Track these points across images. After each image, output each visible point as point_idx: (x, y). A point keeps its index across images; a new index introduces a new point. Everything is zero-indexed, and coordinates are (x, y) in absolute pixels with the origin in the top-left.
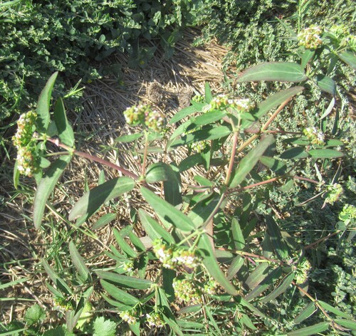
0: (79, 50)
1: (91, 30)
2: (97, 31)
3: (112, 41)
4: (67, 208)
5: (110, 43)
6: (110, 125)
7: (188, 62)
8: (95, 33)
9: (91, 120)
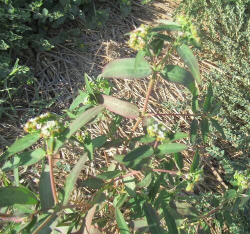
0: (24, 25)
1: (34, 6)
2: (39, 6)
3: (55, 13)
4: (32, 177)
5: (53, 15)
6: (73, 87)
7: (149, 16)
8: (37, 7)
9: (54, 86)
